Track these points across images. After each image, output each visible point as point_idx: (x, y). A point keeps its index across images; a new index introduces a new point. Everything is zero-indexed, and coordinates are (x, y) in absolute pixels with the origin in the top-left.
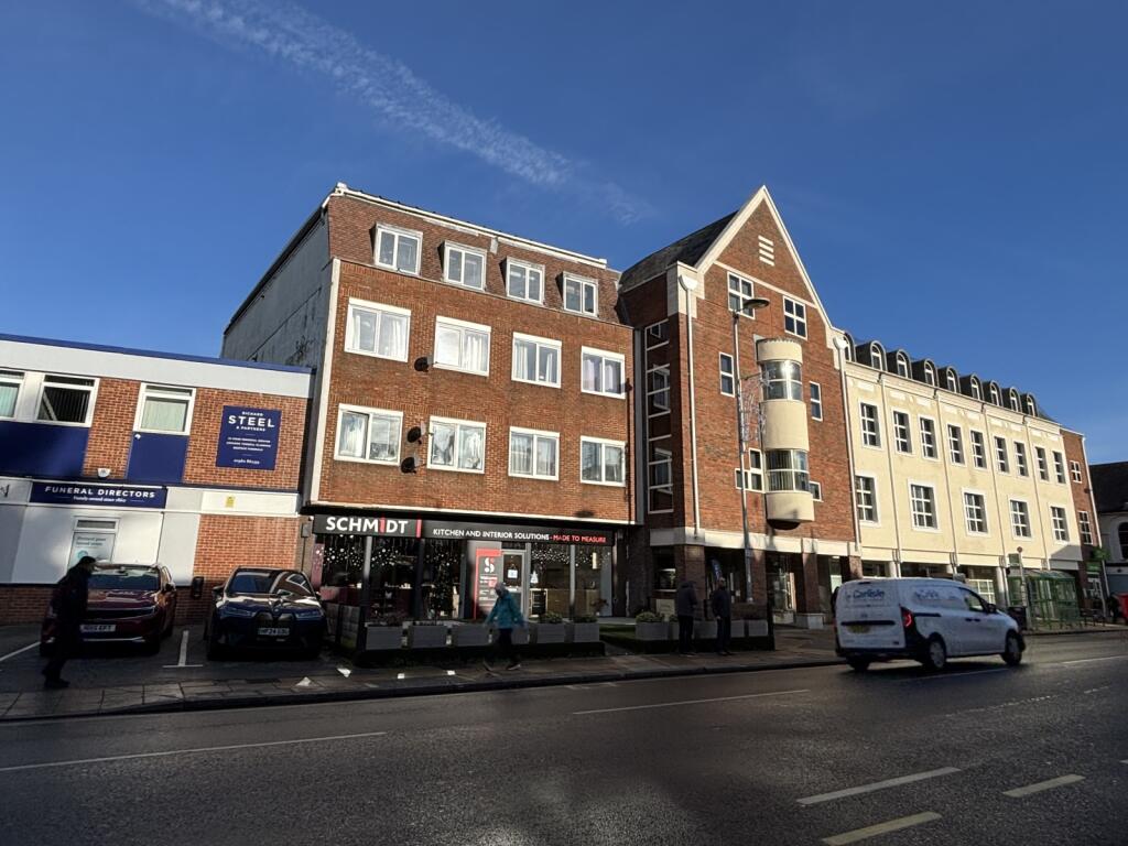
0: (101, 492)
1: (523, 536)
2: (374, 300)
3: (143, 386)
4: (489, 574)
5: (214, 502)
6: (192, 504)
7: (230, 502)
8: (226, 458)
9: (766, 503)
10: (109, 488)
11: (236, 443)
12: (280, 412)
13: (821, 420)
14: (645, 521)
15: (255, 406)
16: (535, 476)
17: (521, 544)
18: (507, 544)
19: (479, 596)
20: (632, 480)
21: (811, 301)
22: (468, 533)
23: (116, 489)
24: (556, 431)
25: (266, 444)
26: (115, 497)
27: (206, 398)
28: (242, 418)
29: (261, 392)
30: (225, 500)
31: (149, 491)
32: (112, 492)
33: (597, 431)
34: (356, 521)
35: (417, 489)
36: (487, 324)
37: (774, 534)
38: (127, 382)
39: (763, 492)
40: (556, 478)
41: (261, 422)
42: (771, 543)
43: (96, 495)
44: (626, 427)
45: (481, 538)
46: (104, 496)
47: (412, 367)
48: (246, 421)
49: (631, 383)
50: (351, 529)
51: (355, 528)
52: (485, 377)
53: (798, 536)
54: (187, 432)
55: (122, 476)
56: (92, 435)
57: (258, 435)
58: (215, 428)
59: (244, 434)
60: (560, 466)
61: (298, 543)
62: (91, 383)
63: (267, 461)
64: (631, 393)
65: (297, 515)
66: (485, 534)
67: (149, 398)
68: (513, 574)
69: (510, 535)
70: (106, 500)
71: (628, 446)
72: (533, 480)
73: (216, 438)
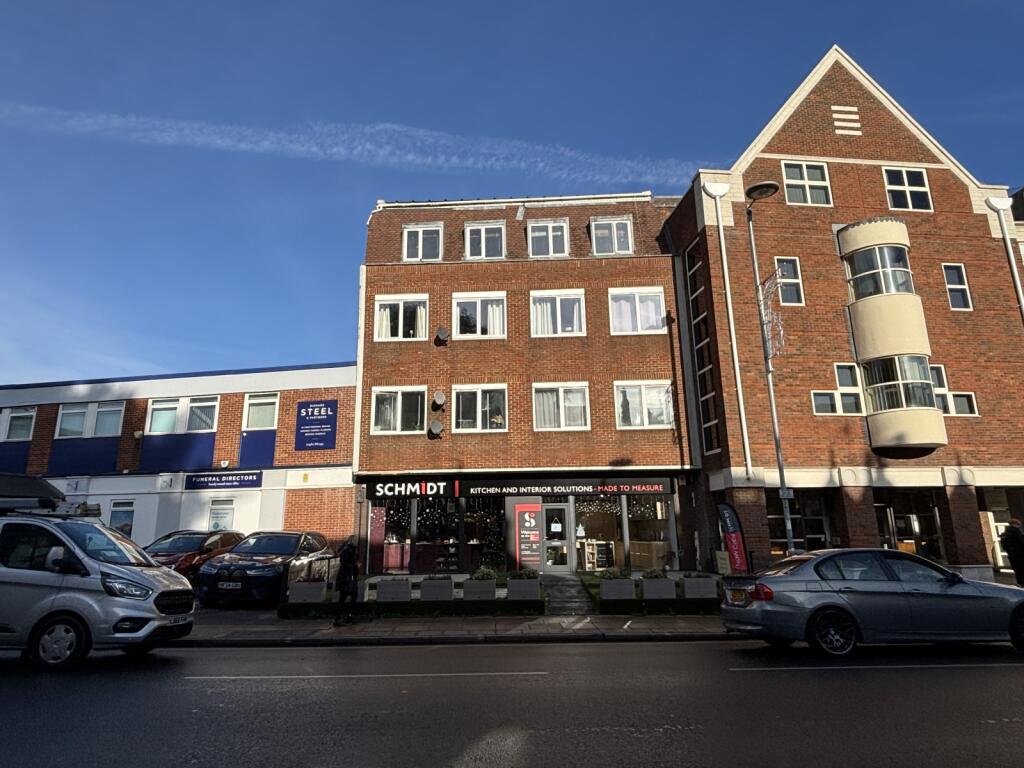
0: (224, 478)
1: (562, 489)
2: (396, 292)
3: (247, 396)
4: (530, 529)
5: (295, 479)
6: (281, 481)
7: (306, 478)
8: (301, 443)
9: (869, 428)
10: (228, 475)
11: (307, 431)
12: (336, 401)
13: (971, 309)
14: (703, 464)
15: (319, 399)
16: (564, 428)
17: (563, 498)
18: (546, 497)
19: (521, 550)
20: (683, 419)
21: (939, 162)
22: (504, 490)
23: (232, 475)
24: (583, 380)
25: (327, 428)
26: (232, 481)
27: (287, 396)
28: (310, 410)
29: (322, 387)
30: (302, 476)
31: (252, 474)
32: (230, 478)
33: (634, 373)
34: (400, 486)
35: (444, 454)
36: (503, 290)
37: (882, 466)
38: (235, 395)
39: (864, 414)
40: (588, 428)
41: (323, 411)
42: (881, 477)
43: (221, 481)
44: (670, 364)
45: (518, 494)
46: (226, 481)
47: (432, 344)
48: (313, 412)
49: (674, 315)
50: (396, 493)
51: (400, 492)
52: (503, 340)
53: (934, 465)
54: (275, 427)
55: (236, 465)
56: (217, 438)
57: (321, 422)
58: (293, 421)
59: (312, 423)
60: (592, 415)
61: (356, 507)
62: (215, 399)
63: (329, 442)
64: (675, 326)
65: (352, 485)
66: (522, 490)
67: (251, 405)
68: (556, 528)
69: (549, 489)
70: (228, 484)
71: (674, 383)
72: (561, 433)
73: (294, 429)
